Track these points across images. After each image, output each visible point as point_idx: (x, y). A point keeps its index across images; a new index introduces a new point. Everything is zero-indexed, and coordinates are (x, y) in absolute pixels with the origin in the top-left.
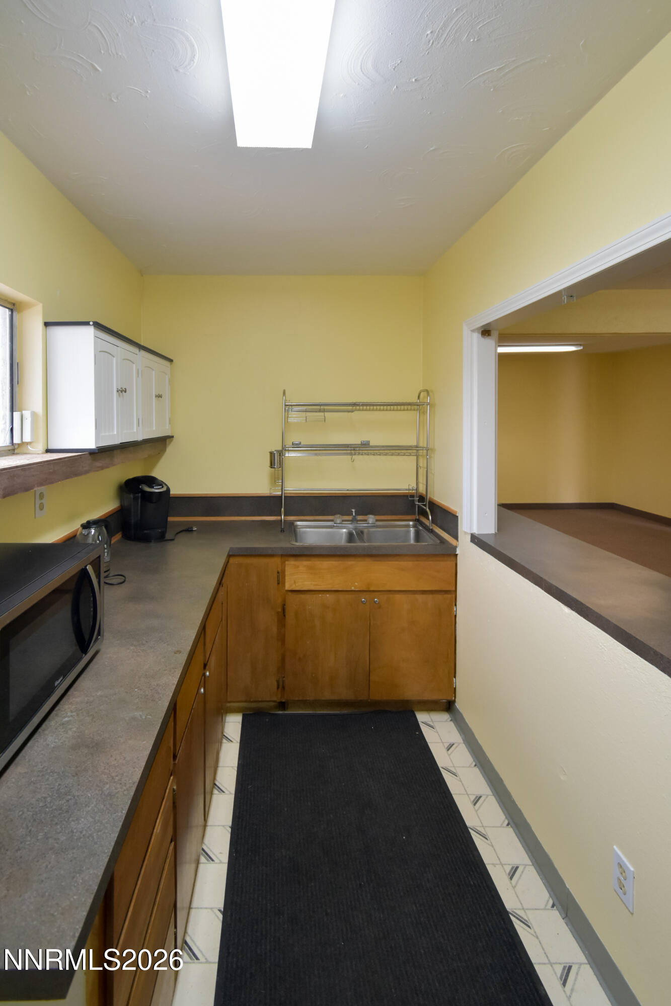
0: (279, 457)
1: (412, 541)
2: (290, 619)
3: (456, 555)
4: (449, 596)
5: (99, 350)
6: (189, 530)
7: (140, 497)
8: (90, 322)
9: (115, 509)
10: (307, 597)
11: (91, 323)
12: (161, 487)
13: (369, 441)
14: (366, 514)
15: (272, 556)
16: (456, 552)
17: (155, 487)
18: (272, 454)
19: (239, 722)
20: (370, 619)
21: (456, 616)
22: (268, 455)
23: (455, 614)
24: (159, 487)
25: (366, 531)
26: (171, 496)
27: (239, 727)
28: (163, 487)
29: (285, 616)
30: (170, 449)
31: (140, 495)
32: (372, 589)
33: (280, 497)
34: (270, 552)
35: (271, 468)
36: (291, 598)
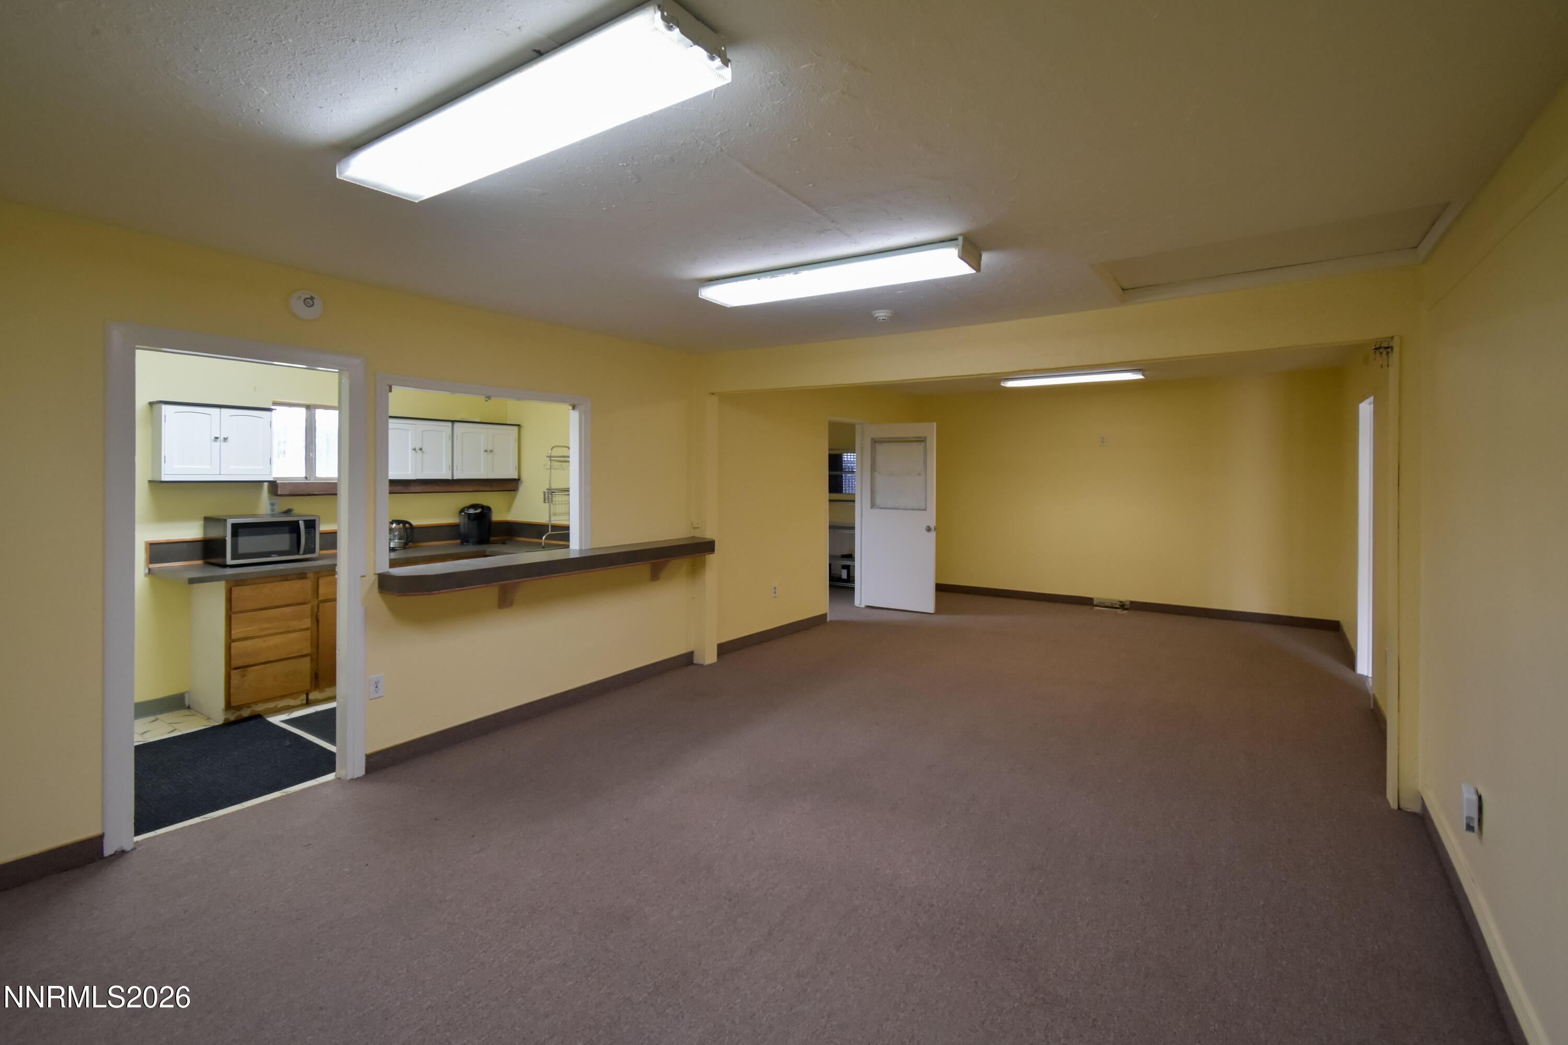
12: (482, 511)
17: (478, 511)
24: (473, 510)
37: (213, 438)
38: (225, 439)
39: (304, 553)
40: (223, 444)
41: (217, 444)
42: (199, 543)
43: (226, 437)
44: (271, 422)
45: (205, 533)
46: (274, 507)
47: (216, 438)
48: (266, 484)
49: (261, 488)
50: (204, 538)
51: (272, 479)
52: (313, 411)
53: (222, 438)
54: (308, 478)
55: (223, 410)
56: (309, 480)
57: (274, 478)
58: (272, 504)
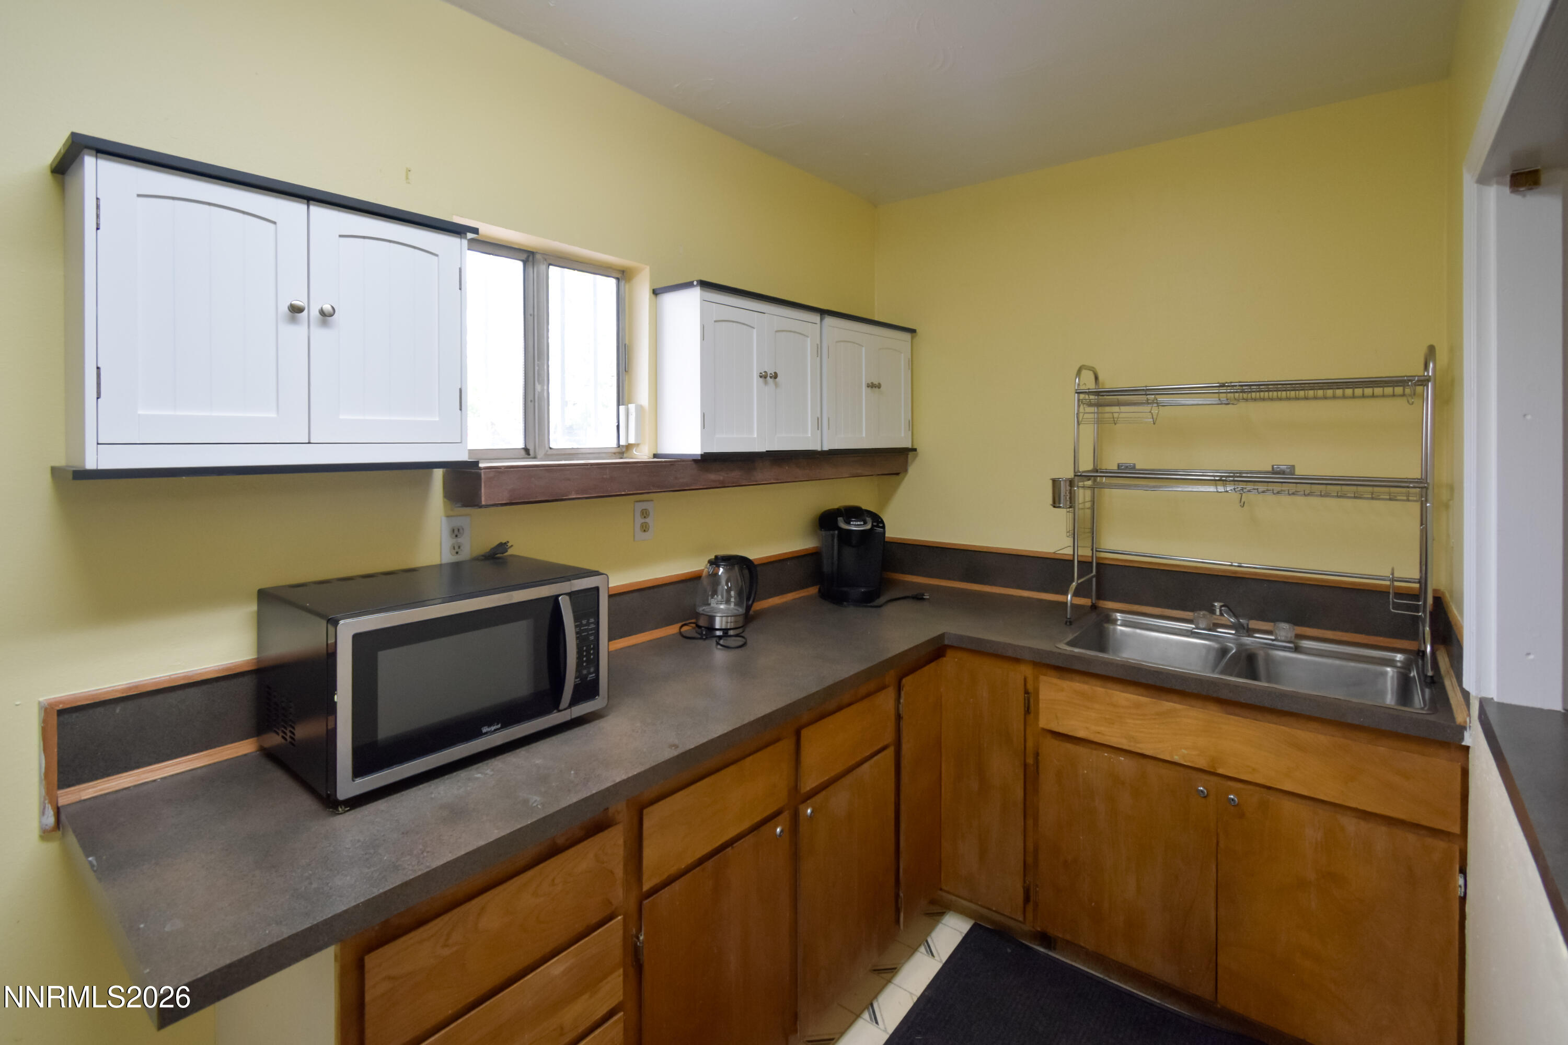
0: (1068, 488)
1: (1390, 699)
2: (1048, 783)
3: (1467, 748)
4: (1440, 844)
5: (715, 320)
6: (919, 598)
7: (836, 536)
8: (693, 281)
9: (806, 549)
10: (1081, 750)
11: (695, 283)
12: (862, 523)
13: (1293, 467)
14: (1274, 620)
15: (1017, 660)
16: (1462, 739)
17: (852, 523)
18: (1055, 482)
19: (961, 932)
20: (1218, 835)
21: (1463, 900)
22: (1050, 483)
23: (1460, 892)
24: (859, 523)
25: (1261, 654)
26: (886, 540)
27: (956, 940)
28: (865, 523)
29: (1038, 774)
30: (914, 469)
31: (836, 532)
32: (1220, 771)
33: (1071, 561)
34: (1010, 653)
35: (1054, 507)
36: (1051, 747)
37: (284, 308)
38: (326, 316)
39: (574, 702)
40: (319, 333)
41: (297, 333)
42: (245, 680)
43: (327, 307)
44: (460, 269)
45: (261, 643)
46: (460, 540)
47: (295, 310)
48: (438, 474)
49: (426, 484)
50: (258, 660)
51: (463, 457)
52: (543, 267)
53: (315, 312)
54: (532, 452)
55: (318, 212)
56: (535, 458)
57: (471, 452)
58: (456, 532)
